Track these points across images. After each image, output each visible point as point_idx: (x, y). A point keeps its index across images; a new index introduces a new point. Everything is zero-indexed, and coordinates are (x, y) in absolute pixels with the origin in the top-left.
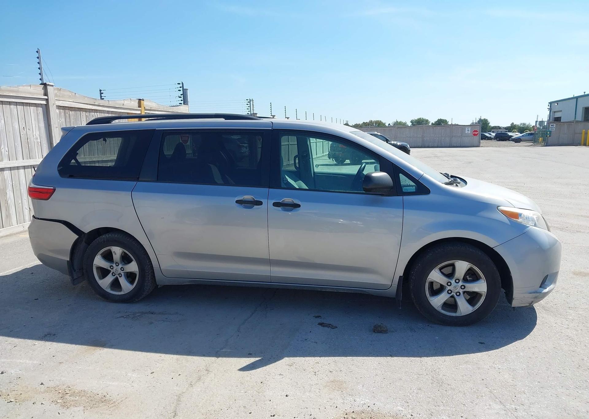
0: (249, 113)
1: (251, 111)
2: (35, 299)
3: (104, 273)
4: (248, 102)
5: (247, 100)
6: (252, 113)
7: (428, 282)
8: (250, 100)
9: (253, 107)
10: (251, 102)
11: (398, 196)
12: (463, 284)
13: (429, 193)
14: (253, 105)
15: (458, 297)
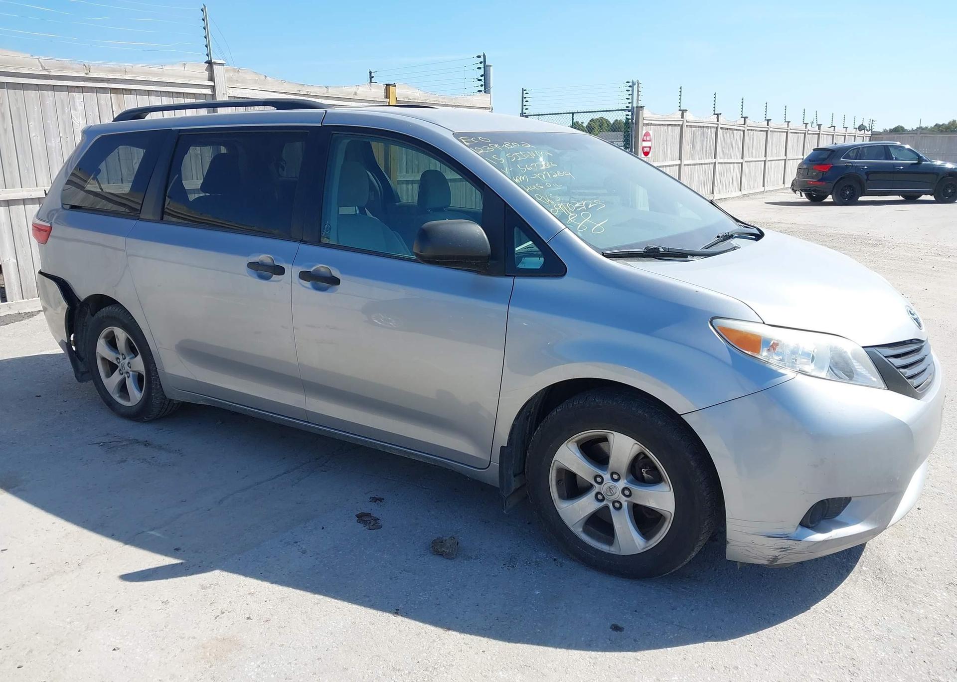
0: (630, 105)
1: (632, 103)
2: (37, 396)
3: (112, 368)
4: (630, 86)
5: (628, 82)
6: (635, 105)
7: (554, 467)
8: (633, 82)
9: (638, 95)
10: (635, 87)
11: (506, 276)
12: (627, 486)
13: (563, 273)
14: (638, 91)
15: (617, 512)
